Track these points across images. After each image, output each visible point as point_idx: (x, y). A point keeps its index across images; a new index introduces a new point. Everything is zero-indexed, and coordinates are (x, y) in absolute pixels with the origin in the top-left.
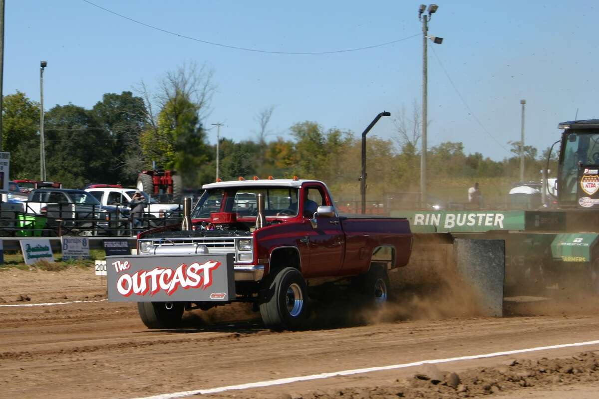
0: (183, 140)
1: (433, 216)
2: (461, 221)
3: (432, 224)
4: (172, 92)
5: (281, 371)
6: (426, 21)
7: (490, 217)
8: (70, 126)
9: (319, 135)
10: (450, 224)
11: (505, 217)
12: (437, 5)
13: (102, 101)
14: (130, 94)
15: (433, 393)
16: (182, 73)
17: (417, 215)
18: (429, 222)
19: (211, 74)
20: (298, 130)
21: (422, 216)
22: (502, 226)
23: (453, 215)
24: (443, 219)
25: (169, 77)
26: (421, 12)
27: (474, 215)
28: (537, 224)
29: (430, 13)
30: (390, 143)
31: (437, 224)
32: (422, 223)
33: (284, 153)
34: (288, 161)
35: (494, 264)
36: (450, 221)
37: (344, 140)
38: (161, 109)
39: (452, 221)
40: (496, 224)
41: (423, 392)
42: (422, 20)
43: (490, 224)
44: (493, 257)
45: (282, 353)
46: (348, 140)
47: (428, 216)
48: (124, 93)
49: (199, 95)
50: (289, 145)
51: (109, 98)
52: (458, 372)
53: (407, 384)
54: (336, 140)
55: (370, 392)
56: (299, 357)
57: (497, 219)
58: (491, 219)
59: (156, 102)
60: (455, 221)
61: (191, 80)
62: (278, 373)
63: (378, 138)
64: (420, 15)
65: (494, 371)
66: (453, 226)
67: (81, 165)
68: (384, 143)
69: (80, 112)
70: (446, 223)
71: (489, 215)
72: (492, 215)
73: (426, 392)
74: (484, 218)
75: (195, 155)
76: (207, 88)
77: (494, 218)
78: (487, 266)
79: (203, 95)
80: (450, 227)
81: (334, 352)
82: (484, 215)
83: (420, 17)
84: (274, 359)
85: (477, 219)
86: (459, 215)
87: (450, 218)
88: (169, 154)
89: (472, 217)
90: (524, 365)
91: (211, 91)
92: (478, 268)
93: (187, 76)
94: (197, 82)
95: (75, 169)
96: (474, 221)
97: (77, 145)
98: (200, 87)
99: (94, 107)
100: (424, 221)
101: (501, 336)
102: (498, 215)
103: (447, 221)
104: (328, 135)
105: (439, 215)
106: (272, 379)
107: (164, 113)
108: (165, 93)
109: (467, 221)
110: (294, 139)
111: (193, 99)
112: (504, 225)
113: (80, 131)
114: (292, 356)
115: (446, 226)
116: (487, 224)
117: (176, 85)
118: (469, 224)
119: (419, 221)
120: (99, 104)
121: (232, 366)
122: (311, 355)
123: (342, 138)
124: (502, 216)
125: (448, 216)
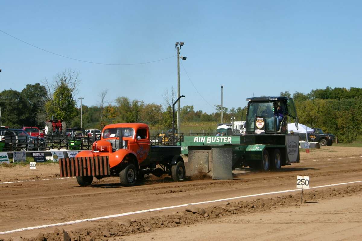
0: (65, 106)
1: (202, 138)
2: (214, 140)
3: (201, 141)
4: (60, 83)
6: (179, 50)
7: (226, 138)
8: (10, 100)
9: (128, 103)
10: (209, 141)
11: (232, 138)
12: (184, 42)
13: (26, 88)
14: (39, 84)
15: (193, 218)
16: (64, 74)
17: (195, 138)
18: (200, 141)
19: (78, 75)
20: (118, 100)
21: (197, 138)
22: (230, 142)
24: (206, 140)
25: (58, 76)
26: (176, 45)
28: (245, 141)
29: (180, 46)
30: (161, 106)
31: (204, 141)
32: (197, 141)
33: (112, 112)
34: (113, 115)
35: (228, 159)
36: (209, 140)
37: (140, 105)
38: (54, 92)
39: (210, 140)
40: (228, 141)
42: (177, 49)
43: (226, 141)
44: (228, 155)
46: (142, 105)
47: (200, 138)
48: (36, 84)
49: (72, 85)
50: (114, 108)
51: (29, 86)
53: (182, 214)
54: (136, 105)
57: (228, 139)
58: (226, 139)
59: (52, 88)
60: (211, 140)
61: (69, 77)
63: (156, 104)
65: (220, 207)
66: (210, 142)
67: (17, 118)
68: (158, 106)
69: (15, 93)
70: (208, 141)
71: (225, 137)
72: (227, 137)
74: (223, 139)
75: (71, 113)
76: (76, 81)
77: (227, 139)
78: (225, 159)
79: (75, 85)
80: (209, 142)
82: (223, 137)
85: (220, 139)
86: (213, 138)
87: (209, 139)
88: (59, 112)
89: (218, 138)
90: (232, 204)
91: (78, 83)
92: (221, 160)
93: (66, 76)
94: (71, 79)
95: (14, 120)
96: (219, 140)
97: (14, 109)
98: (73, 81)
99: (22, 91)
102: (229, 138)
103: (208, 140)
104: (133, 103)
105: (204, 138)
107: (56, 94)
108: (57, 84)
109: (216, 140)
110: (117, 105)
111: (70, 86)
112: (231, 142)
113: (15, 102)
115: (208, 142)
116: (224, 141)
117: (62, 80)
118: (217, 141)
119: (196, 140)
120: (25, 89)
123: (139, 104)
124: (231, 138)
125: (208, 138)
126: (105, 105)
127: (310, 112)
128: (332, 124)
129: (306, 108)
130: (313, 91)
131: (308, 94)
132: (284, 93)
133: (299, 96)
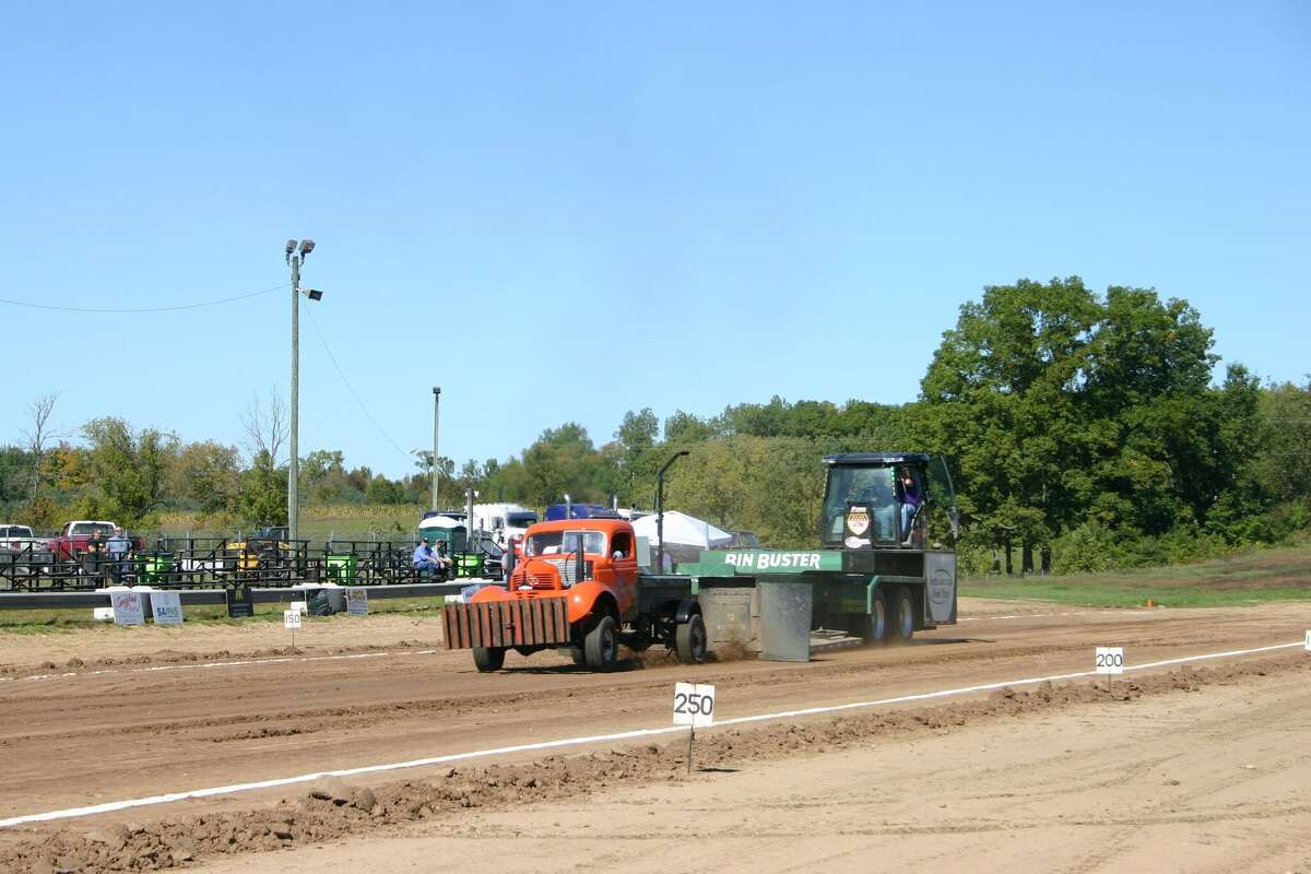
1: (745, 555)
2: (775, 561)
5: (103, 793)
6: (297, 268)
7: (806, 558)
9: (126, 439)
10: (763, 564)
11: (821, 558)
12: (314, 241)
15: (336, 820)
17: (728, 556)
18: (742, 563)
20: (94, 430)
21: (734, 556)
22: (818, 568)
23: (766, 556)
24: (755, 560)
26: (290, 251)
27: (789, 555)
28: (851, 565)
29: (303, 255)
30: (234, 451)
31: (751, 565)
32: (734, 565)
33: (71, 467)
34: (76, 479)
35: (801, 609)
36: (764, 561)
37: (164, 447)
39: (766, 561)
40: (812, 565)
41: (322, 818)
42: (291, 263)
43: (806, 565)
44: (800, 601)
45: (101, 767)
46: (172, 447)
47: (739, 555)
50: (79, 453)
52: (372, 788)
53: (299, 807)
55: (244, 819)
56: (125, 772)
57: (812, 560)
58: (807, 560)
60: (769, 561)
62: (99, 796)
64: (288, 256)
65: (424, 785)
66: (767, 566)
68: (225, 451)
70: (760, 564)
71: (804, 555)
73: (326, 818)
74: (799, 559)
77: (810, 558)
80: (765, 567)
81: (179, 764)
82: (801, 555)
83: (288, 260)
84: (89, 775)
85: (792, 559)
86: (773, 556)
87: (764, 558)
89: (787, 557)
90: (465, 776)
92: (785, 614)
96: (784, 559)
100: (736, 561)
101: (425, 736)
102: (812, 555)
103: (760, 561)
104: (141, 439)
105: (752, 555)
106: (90, 804)
109: (782, 561)
110: (88, 445)
112: (821, 566)
114: (116, 771)
115: (760, 567)
116: (802, 564)
118: (783, 564)
119: (730, 561)
121: (25, 787)
122: (144, 768)
123: (163, 443)
124: (818, 556)
125: (761, 556)
126: (49, 444)
127: (719, 477)
128: (787, 518)
129: (705, 463)
130: (728, 410)
131: (715, 420)
132: (637, 413)
133: (685, 427)
